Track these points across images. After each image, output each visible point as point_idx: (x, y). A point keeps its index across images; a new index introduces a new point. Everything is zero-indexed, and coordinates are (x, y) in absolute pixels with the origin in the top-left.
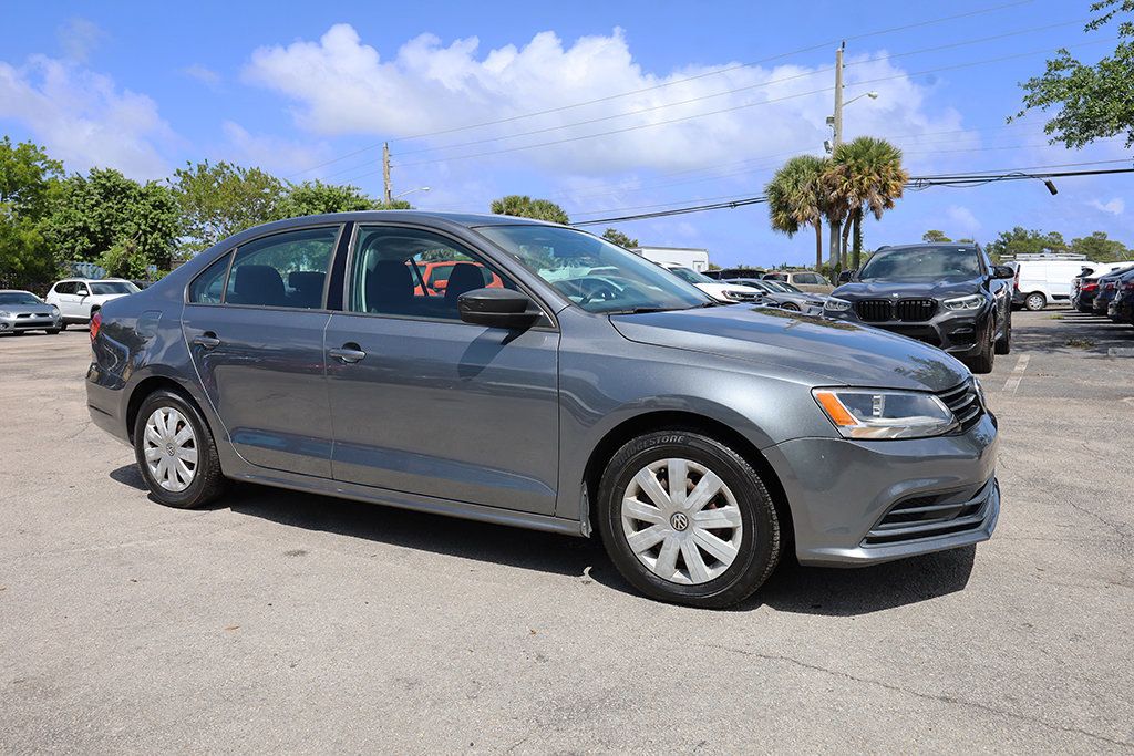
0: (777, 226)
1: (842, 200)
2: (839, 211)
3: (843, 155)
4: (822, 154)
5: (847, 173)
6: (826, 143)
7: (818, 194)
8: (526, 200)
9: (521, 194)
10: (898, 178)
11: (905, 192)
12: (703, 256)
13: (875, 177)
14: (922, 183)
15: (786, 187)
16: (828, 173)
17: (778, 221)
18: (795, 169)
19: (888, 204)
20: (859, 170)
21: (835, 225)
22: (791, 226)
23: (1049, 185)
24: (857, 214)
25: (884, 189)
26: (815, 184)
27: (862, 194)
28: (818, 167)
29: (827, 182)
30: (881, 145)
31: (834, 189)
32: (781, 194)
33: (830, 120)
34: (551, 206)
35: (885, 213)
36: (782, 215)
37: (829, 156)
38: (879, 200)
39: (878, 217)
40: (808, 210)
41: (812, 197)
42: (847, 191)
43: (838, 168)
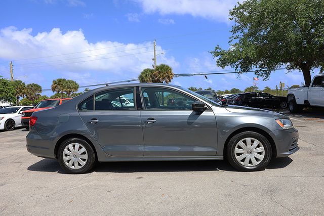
1: (158, 80)
3: (158, 68)
4: (152, 68)
5: (159, 73)
6: (153, 65)
7: (152, 79)
8: (64, 80)
9: (63, 78)
10: (172, 74)
11: (173, 78)
13: (166, 74)
14: (177, 76)
15: (144, 76)
16: (154, 73)
18: (146, 72)
19: (170, 81)
20: (162, 72)
23: (206, 77)
25: (169, 77)
26: (151, 76)
27: (163, 79)
28: (152, 71)
29: (154, 75)
30: (167, 66)
31: (156, 77)
32: (143, 78)
33: (153, 59)
34: (73, 82)
37: (154, 69)
38: (168, 80)
42: (159, 78)
43: (157, 72)
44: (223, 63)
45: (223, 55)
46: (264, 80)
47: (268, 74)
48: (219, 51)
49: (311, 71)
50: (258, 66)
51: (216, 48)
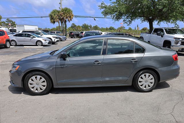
0: (51, 22)
1: (63, 18)
2: (62, 20)
3: (63, 10)
5: (64, 13)
6: (59, 7)
7: (59, 17)
10: (72, 15)
11: (73, 18)
12: (37, 27)
13: (69, 15)
14: (76, 17)
15: (53, 15)
17: (51, 21)
18: (54, 12)
19: (71, 20)
20: (66, 13)
21: (62, 23)
22: (54, 22)
23: (94, 19)
24: (66, 21)
25: (70, 17)
26: (58, 15)
27: (67, 18)
28: (59, 12)
29: (60, 15)
30: (69, 9)
31: (62, 16)
32: (52, 16)
33: (60, 3)
35: (71, 21)
36: (52, 20)
37: (60, 10)
38: (69, 19)
39: (69, 22)
40: (57, 20)
41: (58, 17)
42: (64, 17)
43: (62, 12)
44: (106, 13)
45: (106, 8)
46: (127, 25)
47: (130, 22)
48: (104, 5)
49: (153, 23)
50: (126, 17)
51: (102, 4)
